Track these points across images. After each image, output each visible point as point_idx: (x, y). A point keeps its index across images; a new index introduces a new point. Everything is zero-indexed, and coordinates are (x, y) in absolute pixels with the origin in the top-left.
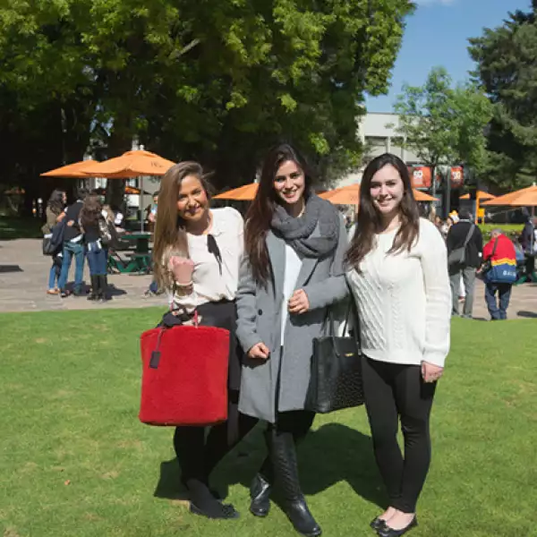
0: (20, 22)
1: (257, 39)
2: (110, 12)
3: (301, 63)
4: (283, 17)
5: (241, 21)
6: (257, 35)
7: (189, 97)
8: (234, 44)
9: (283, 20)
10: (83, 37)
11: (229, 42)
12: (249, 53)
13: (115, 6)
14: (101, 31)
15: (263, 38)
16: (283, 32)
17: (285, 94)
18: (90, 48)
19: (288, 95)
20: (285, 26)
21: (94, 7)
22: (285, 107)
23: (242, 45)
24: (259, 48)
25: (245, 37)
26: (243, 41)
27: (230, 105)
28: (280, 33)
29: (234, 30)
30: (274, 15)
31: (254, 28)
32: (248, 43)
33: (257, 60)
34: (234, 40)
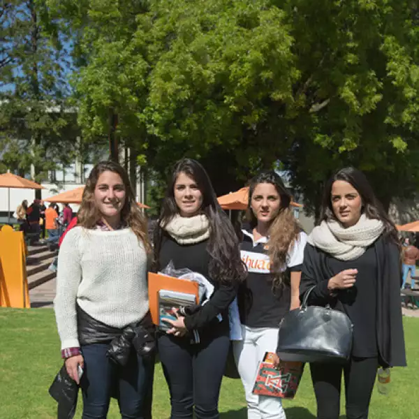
0: (178, 91)
1: (369, 92)
2: (243, 77)
3: (412, 109)
4: (395, 70)
5: (355, 77)
6: (368, 88)
7: (324, 144)
8: (347, 97)
9: (395, 73)
10: (225, 99)
11: (343, 95)
12: (361, 104)
13: (247, 72)
14: (237, 93)
15: (374, 90)
16: (394, 83)
17: (396, 137)
18: (231, 107)
19: (399, 138)
20: (397, 78)
21: (232, 75)
22: (396, 149)
23: (354, 97)
24: (370, 98)
25: (357, 91)
26: (355, 93)
27: (342, 149)
28: (392, 84)
29: (348, 85)
30: (387, 69)
31: (366, 82)
32: (360, 96)
33: (367, 110)
34: (347, 93)
